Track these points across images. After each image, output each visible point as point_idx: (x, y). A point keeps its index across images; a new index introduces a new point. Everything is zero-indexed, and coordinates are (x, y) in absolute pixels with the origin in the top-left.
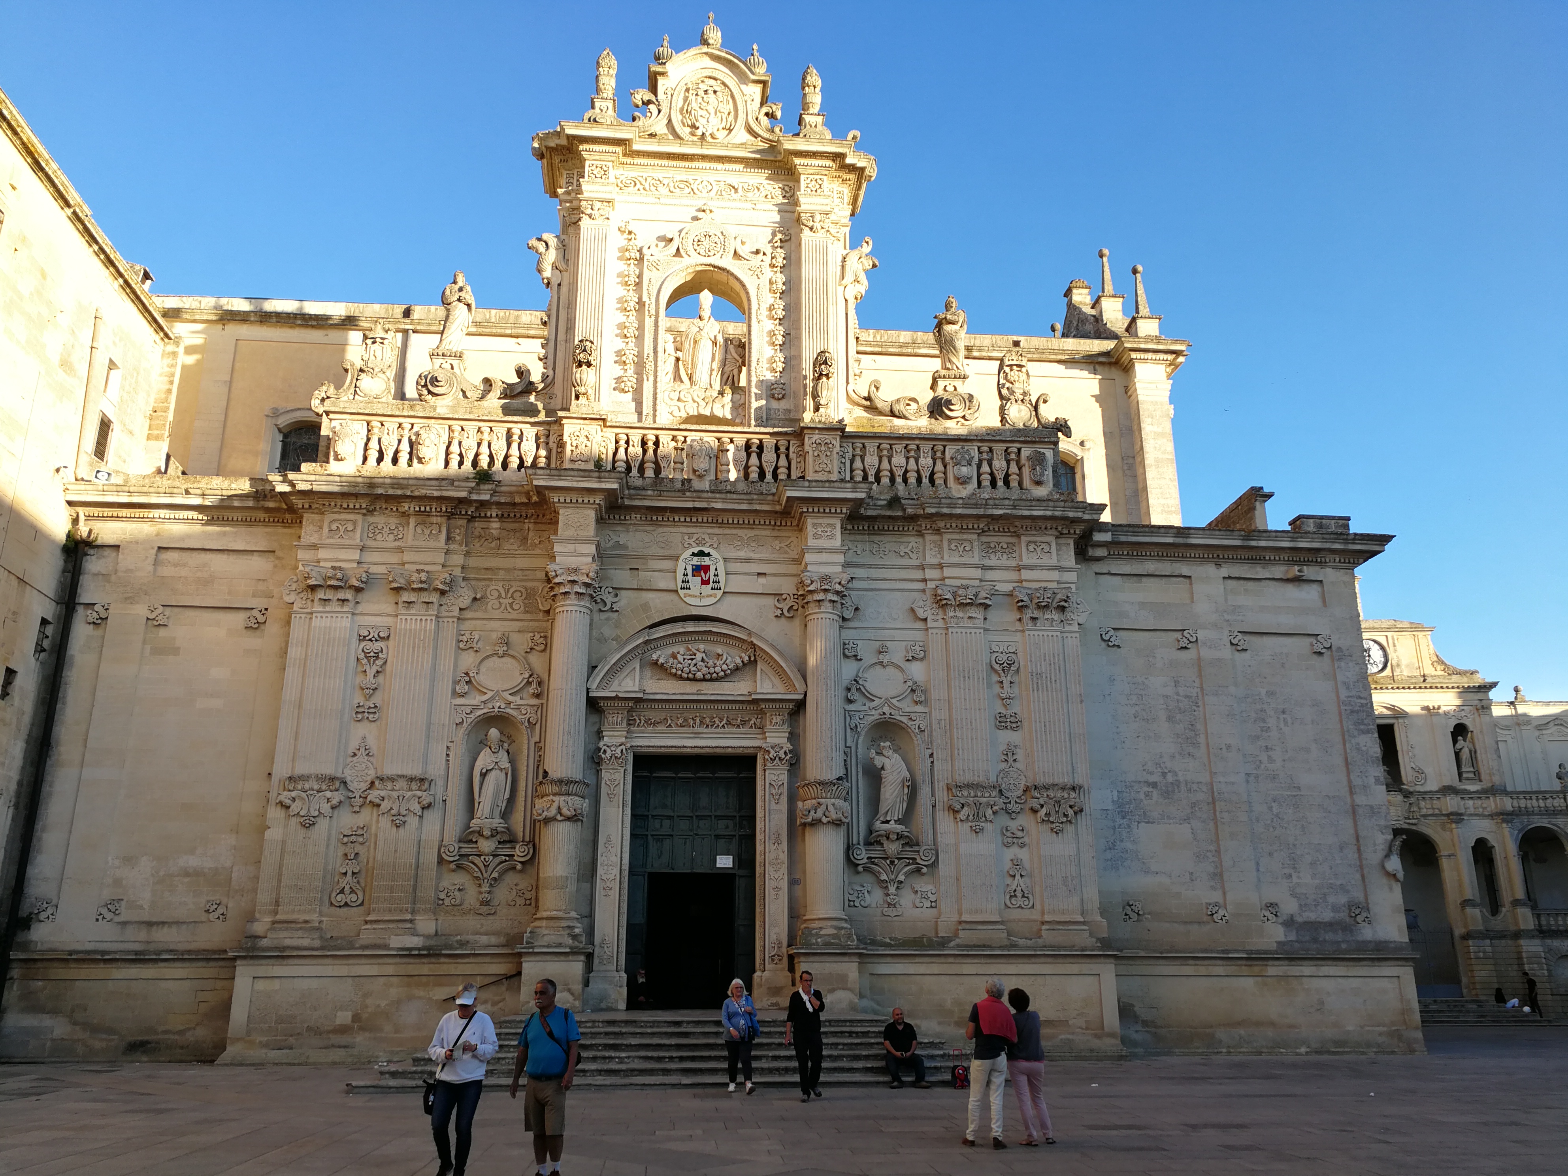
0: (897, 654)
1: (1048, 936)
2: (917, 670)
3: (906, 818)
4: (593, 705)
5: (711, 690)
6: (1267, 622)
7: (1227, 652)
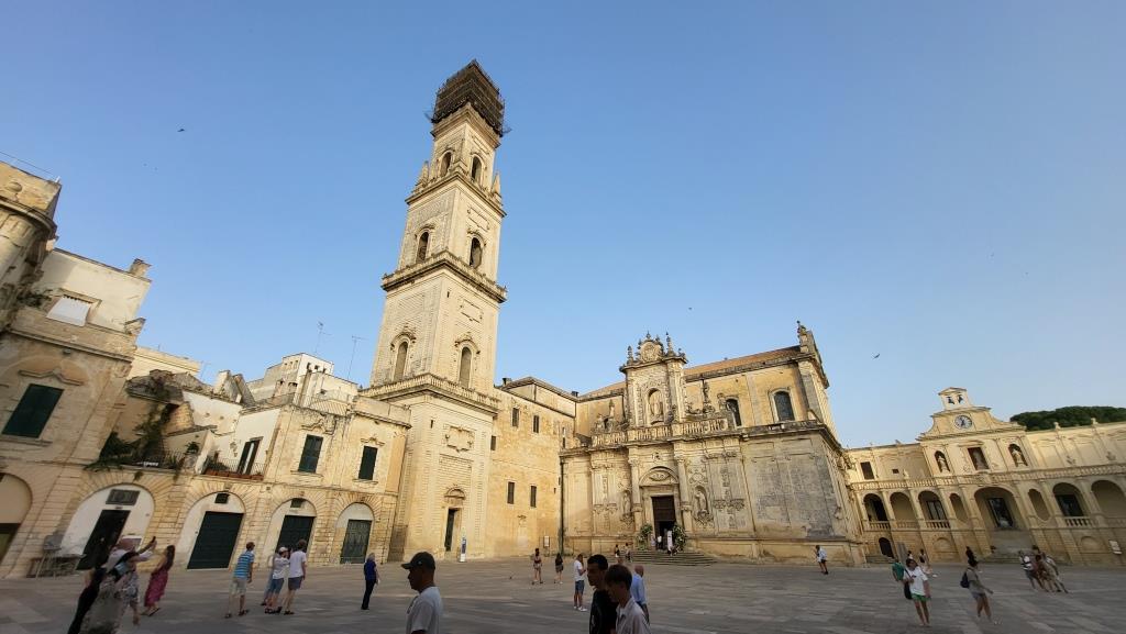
0: (700, 470)
1: (739, 535)
2: (704, 474)
3: (707, 508)
4: (641, 487)
5: (664, 483)
6: (796, 451)
7: (785, 461)
